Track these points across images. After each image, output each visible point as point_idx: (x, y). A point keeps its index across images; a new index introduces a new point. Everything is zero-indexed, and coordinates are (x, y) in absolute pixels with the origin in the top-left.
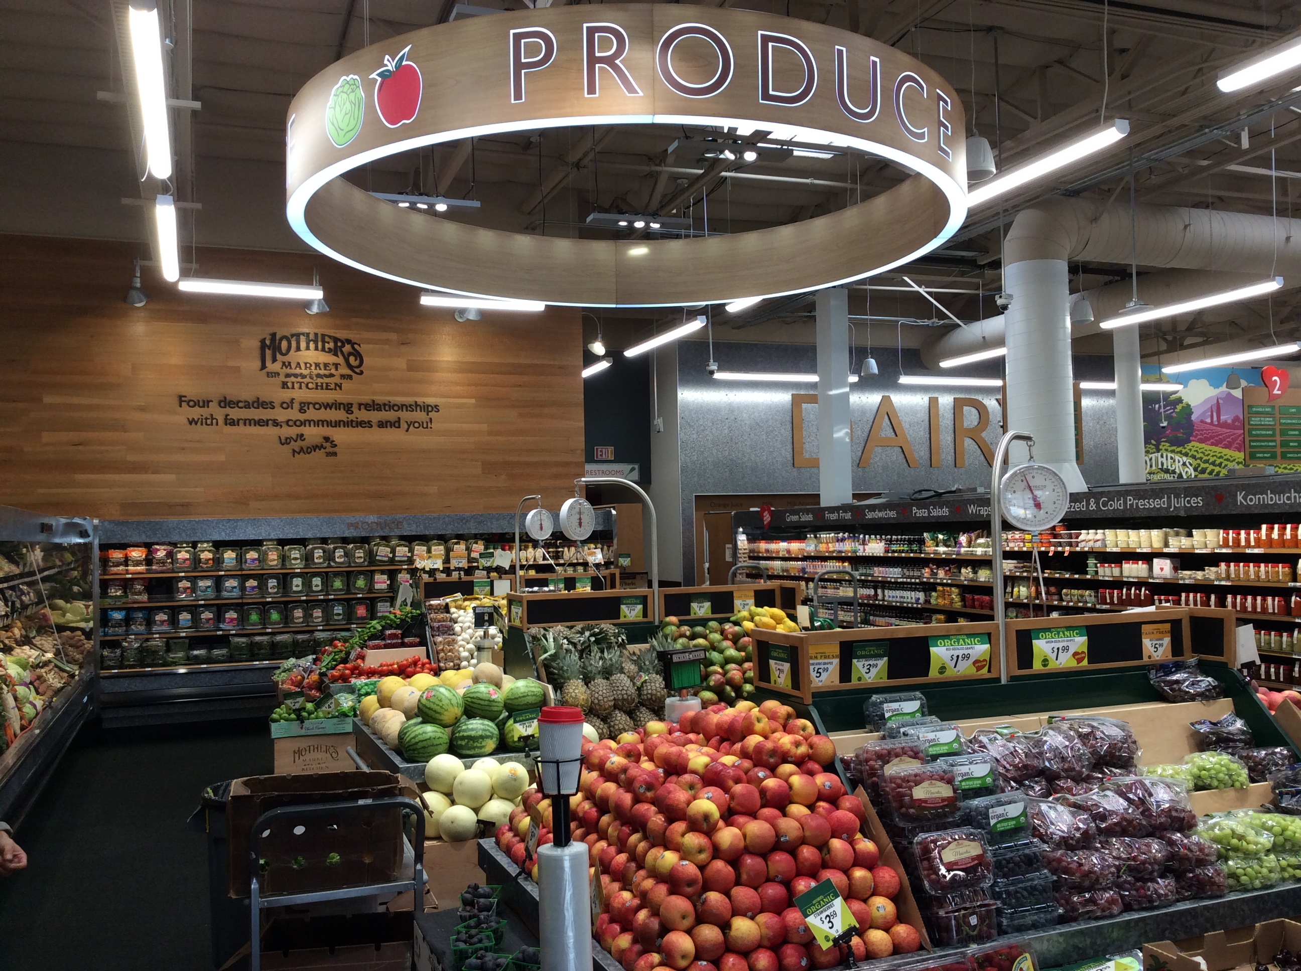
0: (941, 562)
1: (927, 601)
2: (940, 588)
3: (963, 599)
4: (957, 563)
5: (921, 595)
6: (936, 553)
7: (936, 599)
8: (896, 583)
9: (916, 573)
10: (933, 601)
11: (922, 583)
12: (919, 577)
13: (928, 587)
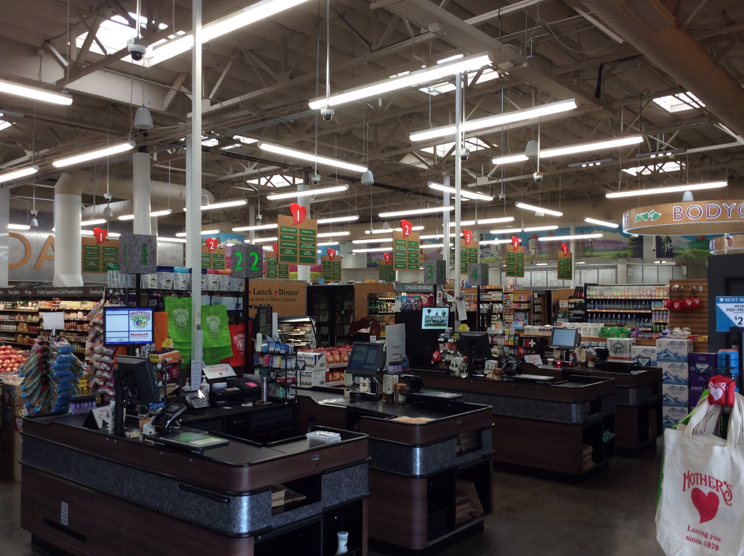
0: (22, 313)
1: (17, 329)
2: (20, 324)
3: (28, 328)
4: (26, 313)
5: (15, 327)
6: (21, 309)
7: (20, 329)
8: (7, 322)
9: (13, 318)
10: (19, 329)
11: (15, 322)
12: (14, 319)
13: (17, 323)
